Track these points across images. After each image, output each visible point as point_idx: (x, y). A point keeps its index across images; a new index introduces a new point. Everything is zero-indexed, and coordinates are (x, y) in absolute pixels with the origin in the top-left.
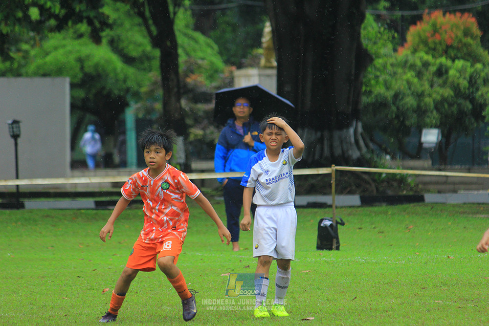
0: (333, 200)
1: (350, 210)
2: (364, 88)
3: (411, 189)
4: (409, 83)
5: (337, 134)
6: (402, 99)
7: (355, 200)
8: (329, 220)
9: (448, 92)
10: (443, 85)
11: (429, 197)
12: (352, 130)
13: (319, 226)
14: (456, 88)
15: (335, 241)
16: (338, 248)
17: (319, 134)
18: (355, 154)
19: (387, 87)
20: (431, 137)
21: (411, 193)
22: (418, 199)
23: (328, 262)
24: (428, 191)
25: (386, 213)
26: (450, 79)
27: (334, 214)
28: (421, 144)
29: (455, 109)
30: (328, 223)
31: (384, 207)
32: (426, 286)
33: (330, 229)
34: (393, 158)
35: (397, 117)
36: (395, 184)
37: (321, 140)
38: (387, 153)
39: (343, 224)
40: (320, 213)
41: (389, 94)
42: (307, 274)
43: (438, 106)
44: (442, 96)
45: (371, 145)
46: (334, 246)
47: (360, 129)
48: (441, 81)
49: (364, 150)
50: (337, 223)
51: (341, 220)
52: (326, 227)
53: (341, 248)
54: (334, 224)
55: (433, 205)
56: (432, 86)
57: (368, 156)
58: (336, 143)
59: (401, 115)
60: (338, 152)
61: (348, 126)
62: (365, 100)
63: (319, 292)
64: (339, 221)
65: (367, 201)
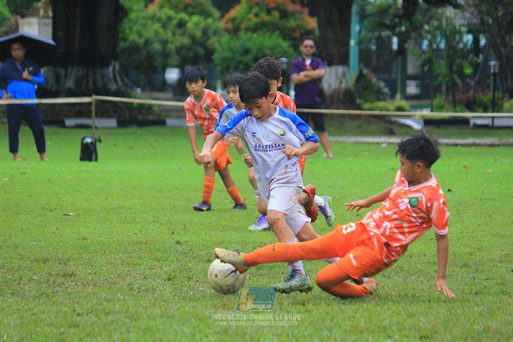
0: (93, 123)
1: (107, 131)
2: (120, 36)
3: (156, 115)
4: (157, 33)
5: (99, 72)
6: (150, 44)
7: (113, 122)
8: (90, 138)
9: (186, 41)
10: (183, 35)
11: (170, 122)
12: (111, 69)
13: (82, 143)
14: (192, 37)
15: (94, 154)
16: (96, 160)
17: (85, 71)
18: (113, 87)
19: (140, 34)
20: (172, 75)
21: (156, 118)
22: (161, 123)
23: (88, 171)
24: (169, 116)
25: (136, 133)
26: (188, 31)
27: (94, 134)
28: (164, 81)
29: (191, 54)
30: (89, 140)
31: (134, 129)
32: (162, 190)
33: (91, 146)
34: (143, 90)
35: (147, 59)
36: (144, 111)
37: (87, 76)
38: (138, 86)
39: (100, 141)
40: (84, 132)
41: (141, 41)
42: (70, 179)
43: (179, 50)
44: (182, 43)
45: (126, 81)
46: (94, 158)
47: (117, 67)
48: (179, 31)
49: (120, 83)
50: (96, 140)
51: (99, 138)
52: (87, 144)
53: (99, 159)
54: (94, 141)
55: (173, 128)
56: (174, 34)
57: (123, 88)
58: (99, 78)
59: (150, 57)
60: (100, 85)
61: (108, 65)
62: (122, 45)
63: (79, 194)
64: (97, 139)
65: (122, 124)
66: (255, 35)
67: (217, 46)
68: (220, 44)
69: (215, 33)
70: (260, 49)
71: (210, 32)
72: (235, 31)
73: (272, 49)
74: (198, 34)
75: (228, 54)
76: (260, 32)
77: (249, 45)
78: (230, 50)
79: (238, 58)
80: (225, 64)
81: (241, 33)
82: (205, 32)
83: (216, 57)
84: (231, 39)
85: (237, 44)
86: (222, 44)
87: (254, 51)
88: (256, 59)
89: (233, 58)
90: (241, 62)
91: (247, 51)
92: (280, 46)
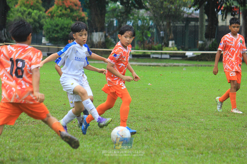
9: (31, 20)
10: (30, 18)
12: (3, 31)
14: (34, 19)
18: (4, 39)
26: (32, 16)
29: (34, 26)
44: (30, 22)
47: (6, 31)
48: (29, 16)
49: (7, 37)
56: (26, 18)
66: (60, 19)
67: (45, 23)
68: (46, 22)
69: (44, 17)
70: (63, 25)
71: (42, 17)
72: (52, 17)
73: (68, 25)
74: (37, 18)
75: (50, 26)
76: (63, 18)
77: (59, 23)
78: (50, 24)
79: (54, 28)
80: (48, 31)
81: (55, 18)
82: (39, 17)
83: (45, 27)
84: (51, 20)
85: (53, 22)
86: (47, 23)
87: (60, 25)
88: (61, 29)
89: (52, 28)
90: (55, 30)
91: (57, 25)
92: (71, 23)
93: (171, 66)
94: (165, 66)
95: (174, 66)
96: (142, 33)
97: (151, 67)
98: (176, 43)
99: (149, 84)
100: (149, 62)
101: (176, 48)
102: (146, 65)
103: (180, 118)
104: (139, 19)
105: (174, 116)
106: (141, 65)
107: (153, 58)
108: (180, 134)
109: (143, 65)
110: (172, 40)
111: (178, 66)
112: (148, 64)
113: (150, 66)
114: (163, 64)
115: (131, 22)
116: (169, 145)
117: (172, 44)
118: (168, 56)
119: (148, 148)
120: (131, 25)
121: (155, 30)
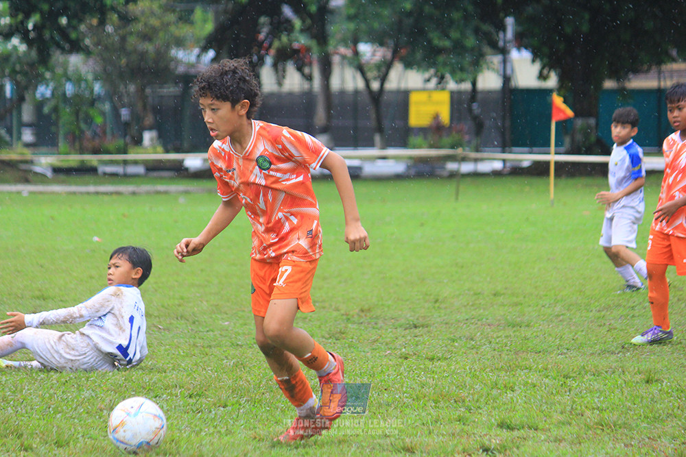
93: (148, 193)
94: (134, 193)
95: (158, 193)
96: (77, 114)
97: (100, 197)
98: (160, 136)
99: (96, 239)
100: (95, 184)
101: (160, 149)
102: (88, 193)
103: (172, 321)
104: (69, 79)
105: (156, 317)
106: (74, 193)
107: (105, 174)
108: (172, 358)
109: (81, 193)
110: (150, 128)
111: (166, 193)
112: (92, 188)
113: (97, 193)
114: (131, 188)
115: (47, 85)
116: (144, 388)
117: (152, 140)
118: (140, 170)
119: (92, 397)
120: (48, 93)
121: (107, 107)
